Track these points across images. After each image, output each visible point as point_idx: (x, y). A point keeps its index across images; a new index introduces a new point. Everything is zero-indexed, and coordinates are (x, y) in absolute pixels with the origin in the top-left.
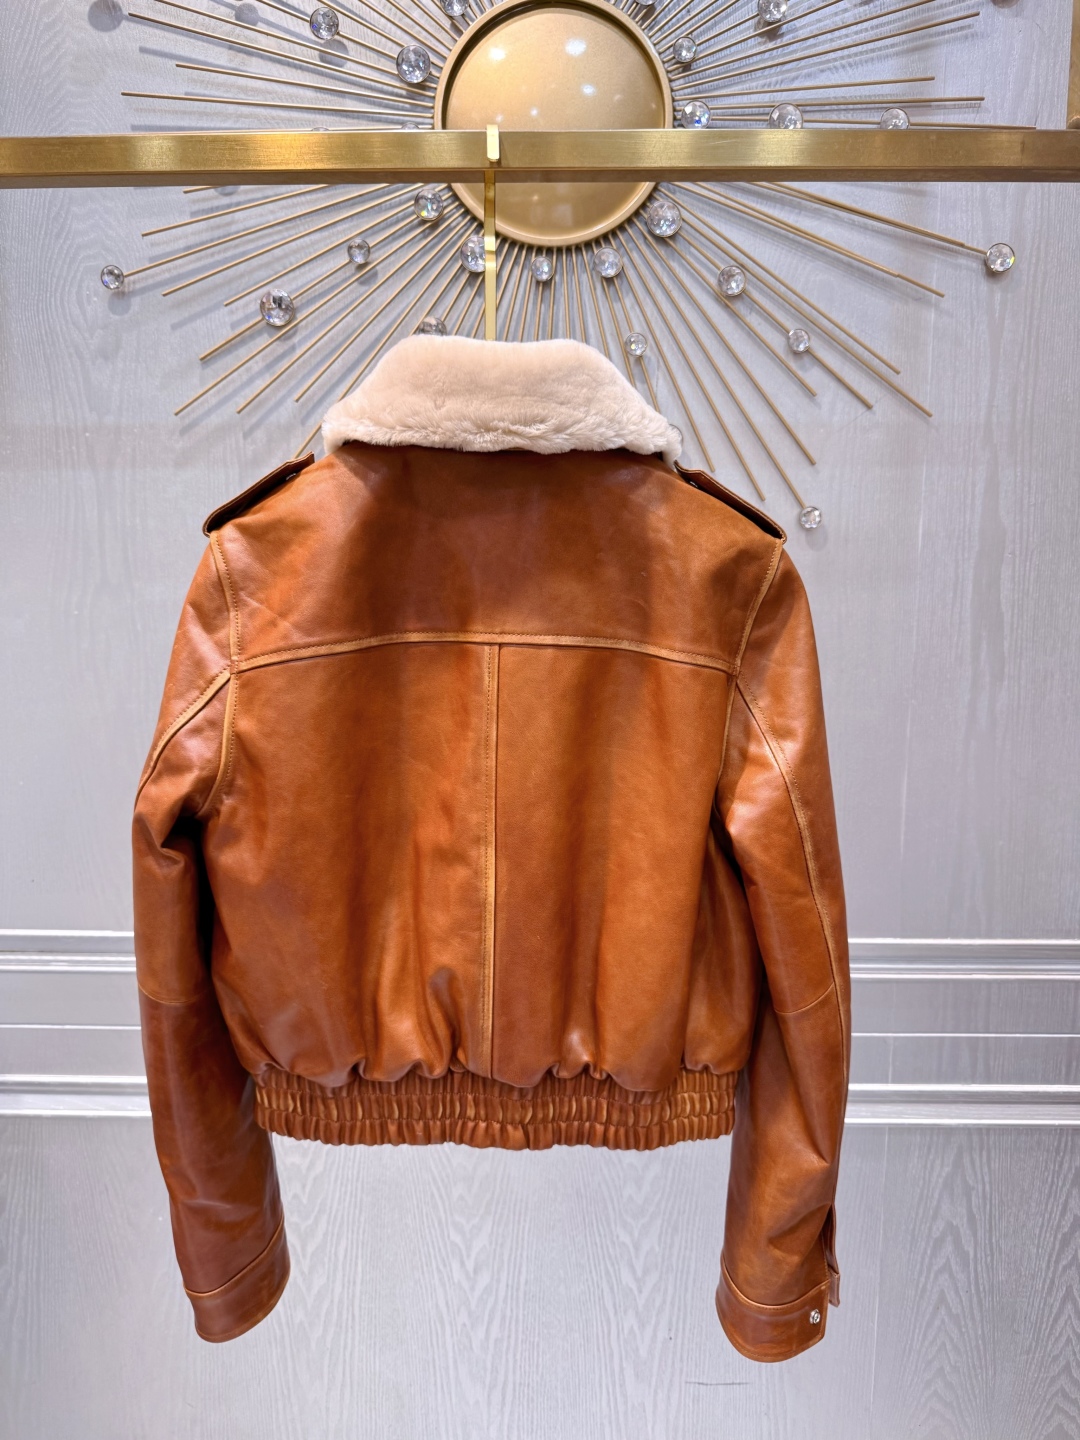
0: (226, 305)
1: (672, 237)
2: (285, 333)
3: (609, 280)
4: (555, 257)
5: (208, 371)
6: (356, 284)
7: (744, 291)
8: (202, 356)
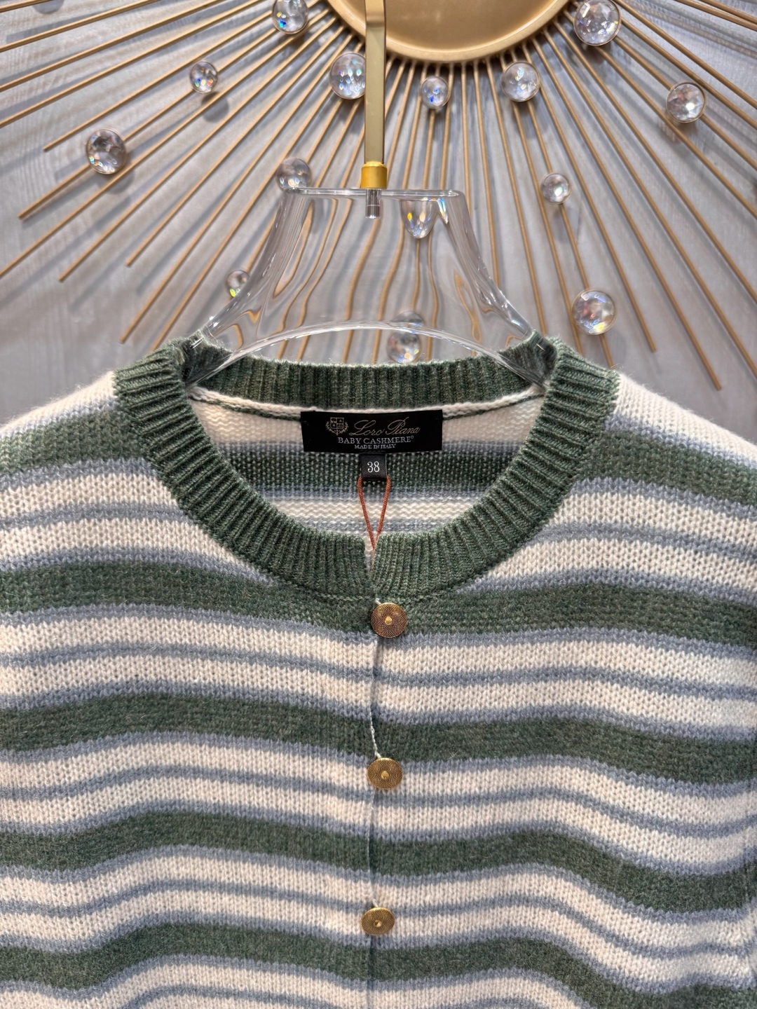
0: (47, 150)
1: (606, 47)
2: (118, 182)
3: (522, 106)
4: (451, 77)
5: (30, 230)
6: (201, 119)
7: (701, 117)
8: (23, 211)
